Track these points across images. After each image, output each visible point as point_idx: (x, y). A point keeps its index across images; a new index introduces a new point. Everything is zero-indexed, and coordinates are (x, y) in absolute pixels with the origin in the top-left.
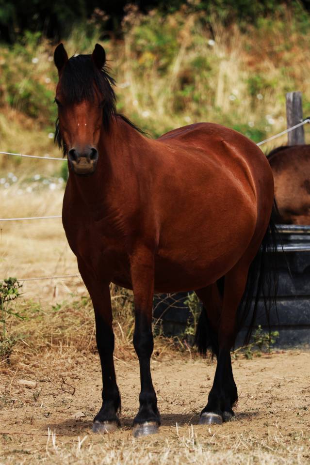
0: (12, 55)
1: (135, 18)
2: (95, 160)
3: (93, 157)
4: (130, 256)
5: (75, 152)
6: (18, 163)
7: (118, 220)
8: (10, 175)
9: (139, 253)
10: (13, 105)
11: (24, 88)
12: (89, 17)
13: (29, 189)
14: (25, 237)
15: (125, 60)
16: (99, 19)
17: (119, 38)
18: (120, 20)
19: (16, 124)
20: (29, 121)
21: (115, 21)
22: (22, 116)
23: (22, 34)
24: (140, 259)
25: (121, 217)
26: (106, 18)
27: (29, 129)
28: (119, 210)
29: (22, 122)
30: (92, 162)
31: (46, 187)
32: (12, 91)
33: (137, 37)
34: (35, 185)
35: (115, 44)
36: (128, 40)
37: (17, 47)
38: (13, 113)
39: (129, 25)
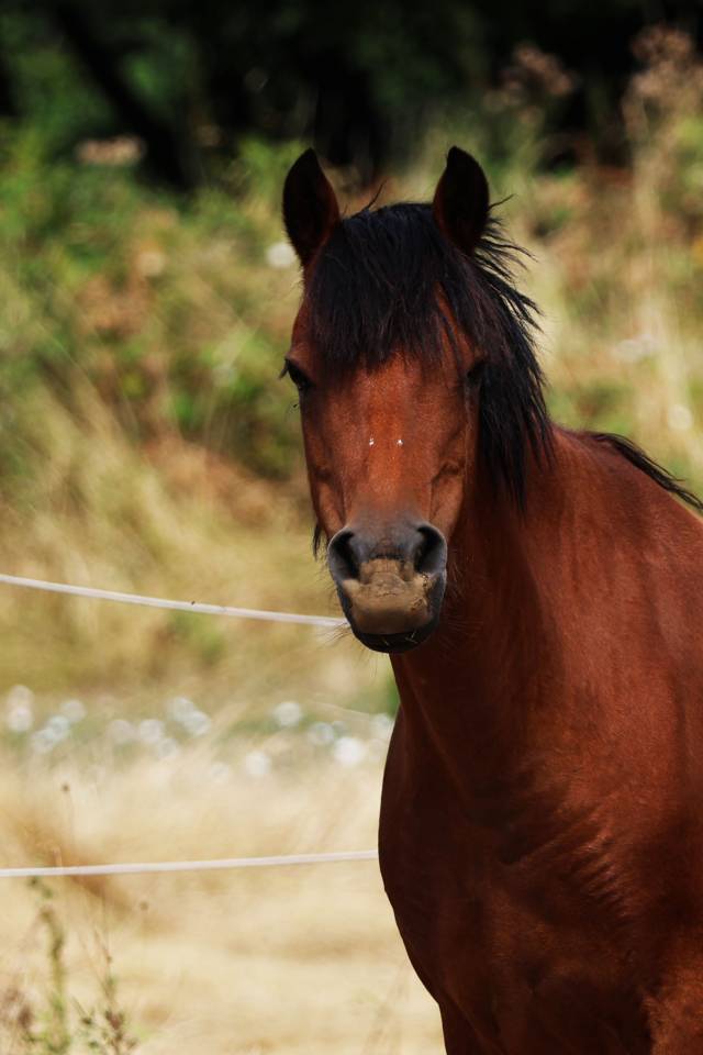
0: (189, 234)
1: (680, 84)
2: (430, 576)
3: (423, 562)
4: (649, 1001)
5: (352, 542)
6: (210, 658)
7: (595, 857)
8: (182, 706)
9: (686, 988)
10: (191, 431)
11: (236, 363)
12: (495, 81)
13: (256, 760)
14: (240, 948)
15: (634, 247)
16: (534, 87)
17: (616, 159)
18: (619, 91)
19: (204, 506)
20: (255, 495)
21: (597, 97)
22: (228, 475)
23: (228, 151)
24: (688, 1011)
25: (607, 845)
26: (562, 85)
27: (253, 523)
28: (594, 817)
29: (227, 496)
30: (420, 581)
31: (324, 753)
32: (190, 376)
33: (686, 157)
34: (278, 745)
35: (598, 189)
36: (650, 169)
37: (211, 203)
38: (190, 462)
39: (656, 112)
